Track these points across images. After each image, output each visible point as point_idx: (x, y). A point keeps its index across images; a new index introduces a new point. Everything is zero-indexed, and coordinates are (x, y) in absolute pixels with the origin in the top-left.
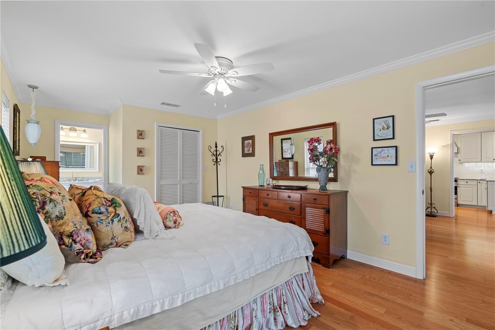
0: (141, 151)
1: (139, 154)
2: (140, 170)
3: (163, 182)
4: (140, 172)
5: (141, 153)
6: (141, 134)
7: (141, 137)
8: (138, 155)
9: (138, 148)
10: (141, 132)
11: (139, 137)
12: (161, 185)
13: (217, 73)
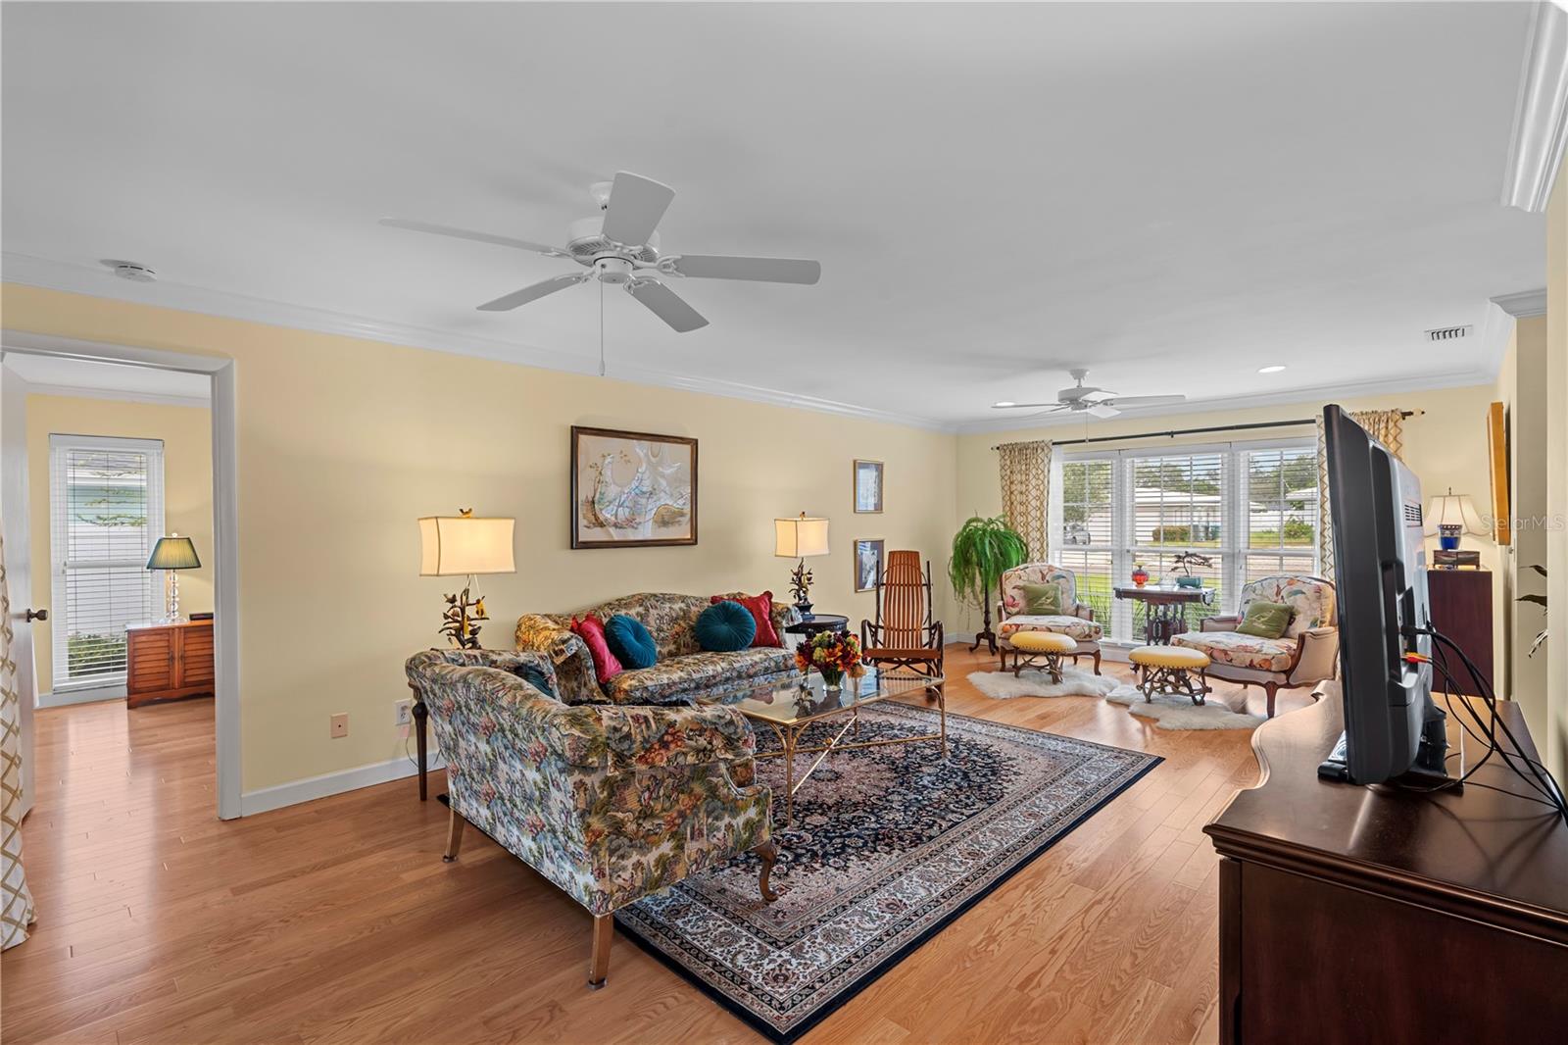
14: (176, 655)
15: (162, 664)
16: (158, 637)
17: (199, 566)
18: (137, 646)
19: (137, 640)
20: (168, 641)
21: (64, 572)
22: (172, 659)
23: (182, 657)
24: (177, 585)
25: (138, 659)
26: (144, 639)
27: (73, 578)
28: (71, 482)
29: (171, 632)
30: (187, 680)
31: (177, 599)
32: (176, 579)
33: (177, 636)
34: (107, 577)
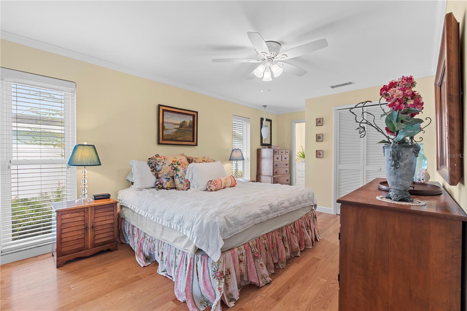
0: (319, 137)
1: (318, 139)
2: (319, 154)
3: (340, 167)
4: (318, 156)
5: (319, 139)
6: (319, 122)
7: (319, 124)
8: (317, 141)
9: (317, 135)
10: (319, 120)
11: (318, 124)
12: (339, 169)
13: (266, 58)
14: (89, 226)
15: (81, 232)
16: (78, 214)
17: (100, 165)
18: (64, 221)
19: (64, 217)
20: (84, 216)
21: (9, 167)
22: (86, 229)
23: (93, 227)
24: (86, 177)
25: (64, 231)
26: (68, 216)
27: (16, 172)
28: (14, 112)
29: (86, 210)
30: (96, 242)
31: (87, 186)
32: (86, 172)
33: (90, 214)
34: (39, 171)
